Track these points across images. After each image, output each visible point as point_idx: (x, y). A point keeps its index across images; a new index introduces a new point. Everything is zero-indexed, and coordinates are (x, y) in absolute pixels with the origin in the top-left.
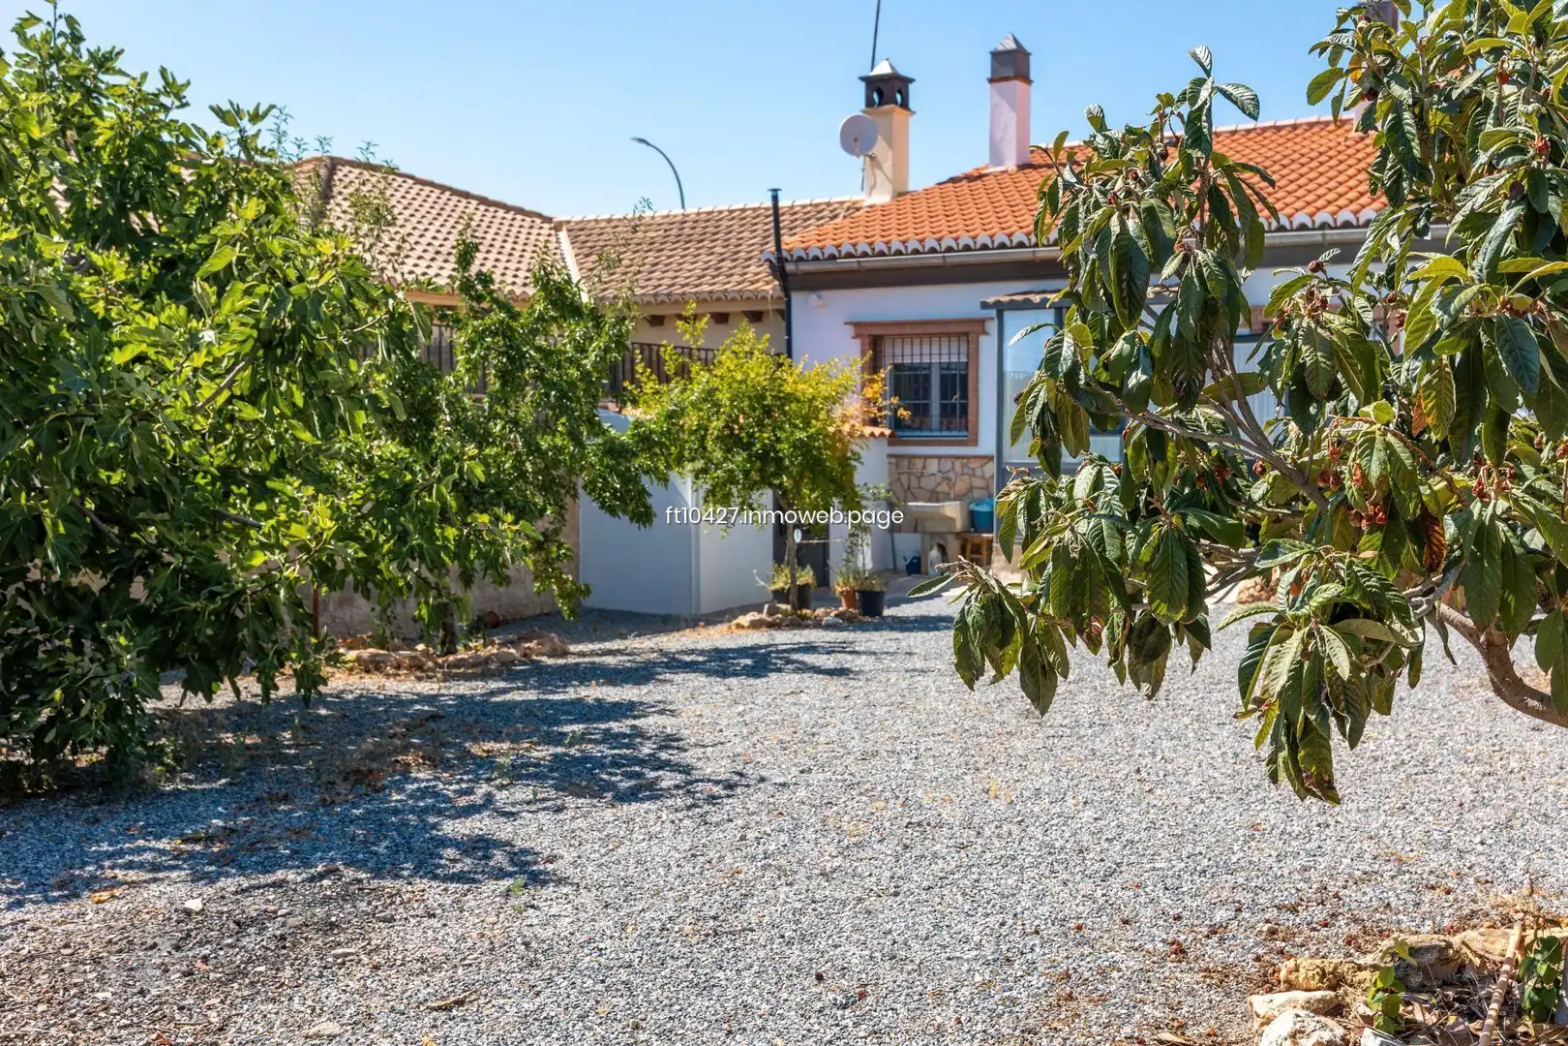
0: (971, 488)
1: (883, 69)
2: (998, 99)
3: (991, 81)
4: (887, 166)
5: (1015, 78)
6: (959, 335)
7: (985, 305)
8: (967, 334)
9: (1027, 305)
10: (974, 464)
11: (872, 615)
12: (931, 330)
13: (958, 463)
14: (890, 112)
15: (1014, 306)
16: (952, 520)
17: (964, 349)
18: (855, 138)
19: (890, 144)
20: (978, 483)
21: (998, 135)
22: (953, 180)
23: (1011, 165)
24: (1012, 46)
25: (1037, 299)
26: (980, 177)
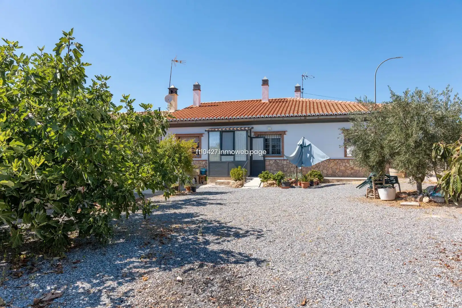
0: (200, 166)
1: (172, 87)
2: (195, 93)
3: (193, 90)
4: (174, 105)
5: (198, 90)
6: (197, 137)
7: (206, 131)
8: (199, 137)
9: (215, 131)
10: (200, 162)
11: (195, 192)
12: (191, 136)
13: (197, 162)
14: (174, 95)
15: (212, 131)
16: (198, 173)
17: (198, 139)
18: (167, 100)
19: (174, 101)
20: (201, 165)
21: (195, 100)
22: (186, 108)
23: (198, 105)
24: (198, 84)
25: (216, 130)
26: (192, 108)
